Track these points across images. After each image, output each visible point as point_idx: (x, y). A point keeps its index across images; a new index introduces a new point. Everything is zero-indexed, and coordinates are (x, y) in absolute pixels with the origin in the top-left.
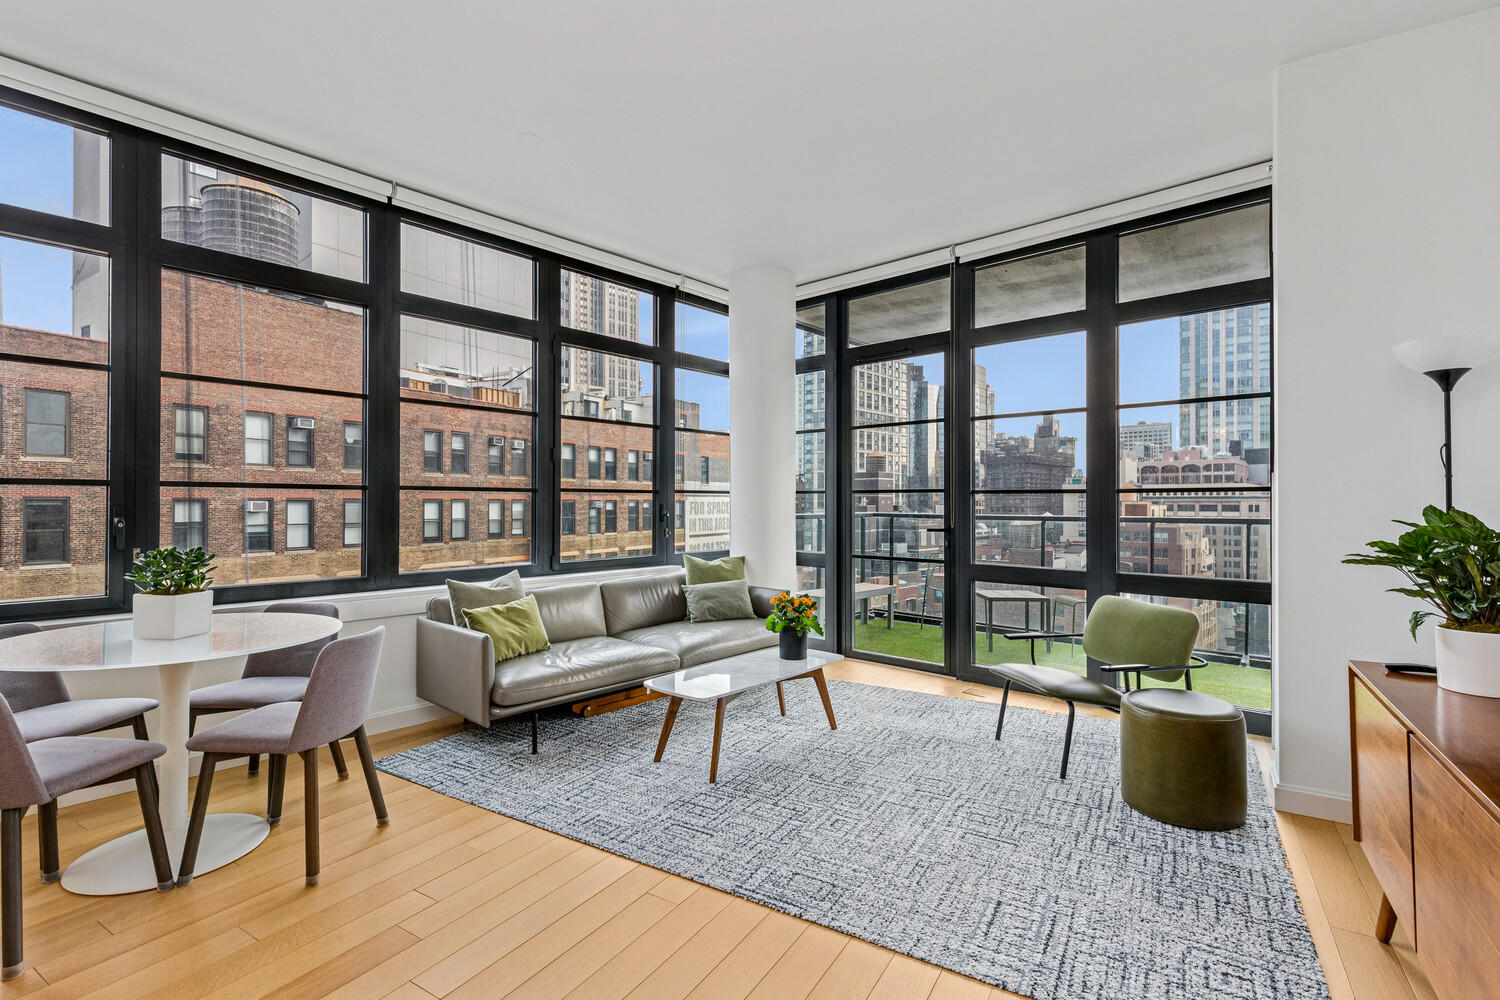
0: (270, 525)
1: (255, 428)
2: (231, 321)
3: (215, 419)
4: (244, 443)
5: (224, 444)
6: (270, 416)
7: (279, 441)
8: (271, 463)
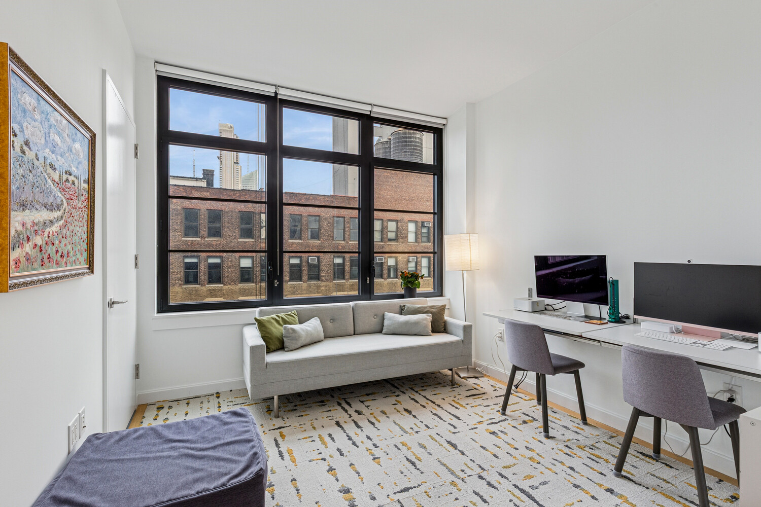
0: (416, 267)
1: (412, 227)
2: (404, 185)
3: (399, 224)
4: (408, 234)
5: (402, 234)
6: (416, 222)
7: (419, 232)
8: (416, 241)
